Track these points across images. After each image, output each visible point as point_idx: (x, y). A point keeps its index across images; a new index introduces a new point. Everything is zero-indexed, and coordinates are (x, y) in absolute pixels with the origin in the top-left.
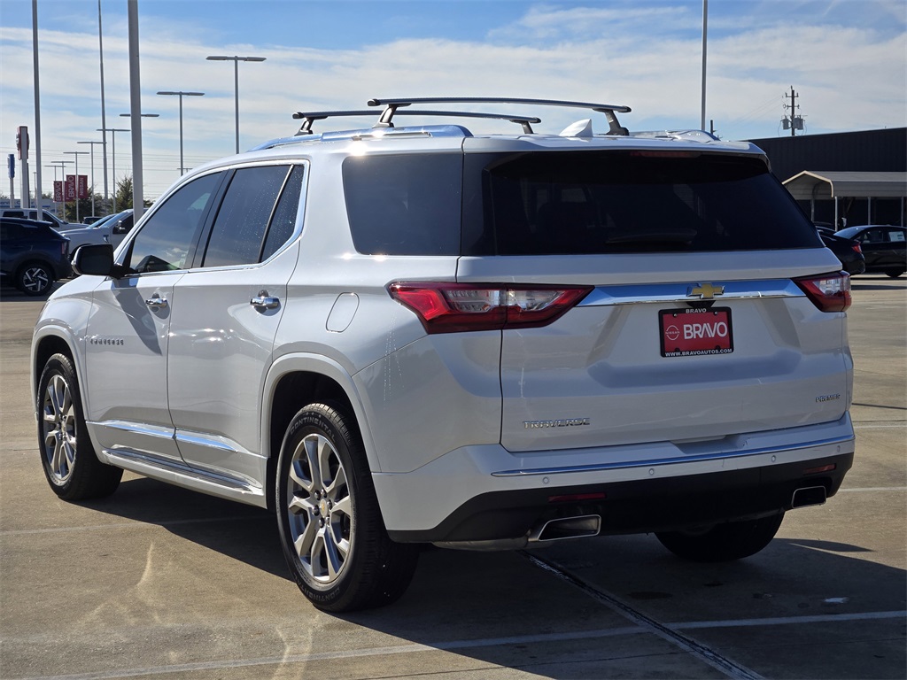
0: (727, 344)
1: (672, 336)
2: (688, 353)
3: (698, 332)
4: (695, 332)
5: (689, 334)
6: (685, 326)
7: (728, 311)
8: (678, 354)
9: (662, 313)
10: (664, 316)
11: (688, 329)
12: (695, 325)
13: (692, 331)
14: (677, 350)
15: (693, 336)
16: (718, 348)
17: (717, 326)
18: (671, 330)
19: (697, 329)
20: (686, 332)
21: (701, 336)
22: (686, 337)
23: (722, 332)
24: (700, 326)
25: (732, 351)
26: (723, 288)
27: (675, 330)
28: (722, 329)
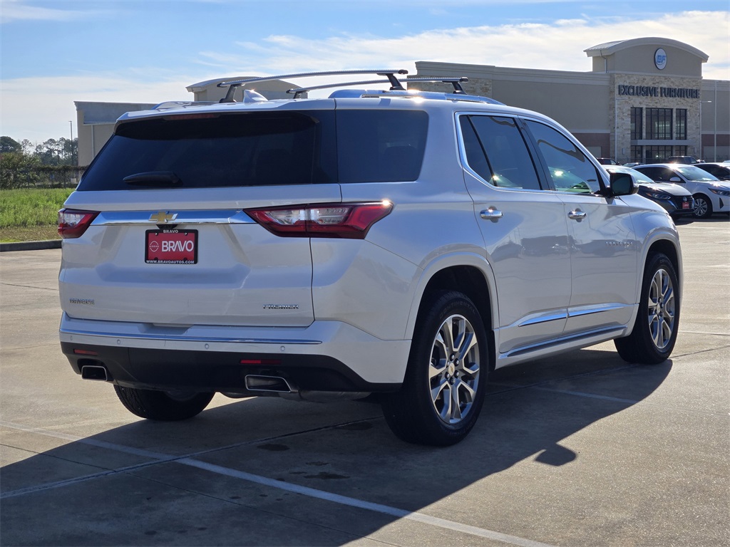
0: (194, 257)
1: (154, 249)
3: (172, 247)
4: (170, 247)
5: (165, 248)
6: (163, 242)
7: (196, 232)
8: (155, 261)
9: (148, 232)
10: (150, 234)
11: (165, 244)
12: (170, 242)
13: (168, 246)
14: (156, 259)
15: (168, 249)
16: (185, 260)
17: (186, 243)
18: (153, 244)
19: (172, 245)
20: (163, 246)
21: (174, 250)
22: (163, 250)
23: (189, 248)
24: (173, 242)
25: (196, 262)
26: (175, 215)
27: (156, 245)
28: (189, 246)
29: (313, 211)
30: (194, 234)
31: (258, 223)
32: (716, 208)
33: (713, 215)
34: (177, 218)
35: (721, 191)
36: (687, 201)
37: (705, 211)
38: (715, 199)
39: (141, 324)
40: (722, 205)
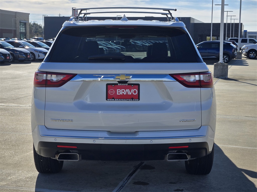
0: (138, 97)
1: (112, 93)
2: (117, 100)
3: (124, 92)
5: (119, 93)
6: (118, 90)
8: (113, 100)
9: (107, 85)
11: (119, 91)
12: (122, 90)
13: (120, 92)
14: (113, 98)
16: (132, 99)
17: (133, 91)
18: (111, 91)
19: (123, 91)
20: (118, 92)
22: (118, 94)
24: (124, 90)
25: (139, 100)
26: (131, 77)
27: (113, 91)
28: (135, 92)
29: (202, 76)
30: (137, 86)
31: (177, 81)
32: (37, 58)
33: (35, 60)
34: (132, 78)
35: (38, 51)
36: (29, 55)
37: (33, 59)
38: (36, 54)
39: (106, 132)
40: (39, 56)
